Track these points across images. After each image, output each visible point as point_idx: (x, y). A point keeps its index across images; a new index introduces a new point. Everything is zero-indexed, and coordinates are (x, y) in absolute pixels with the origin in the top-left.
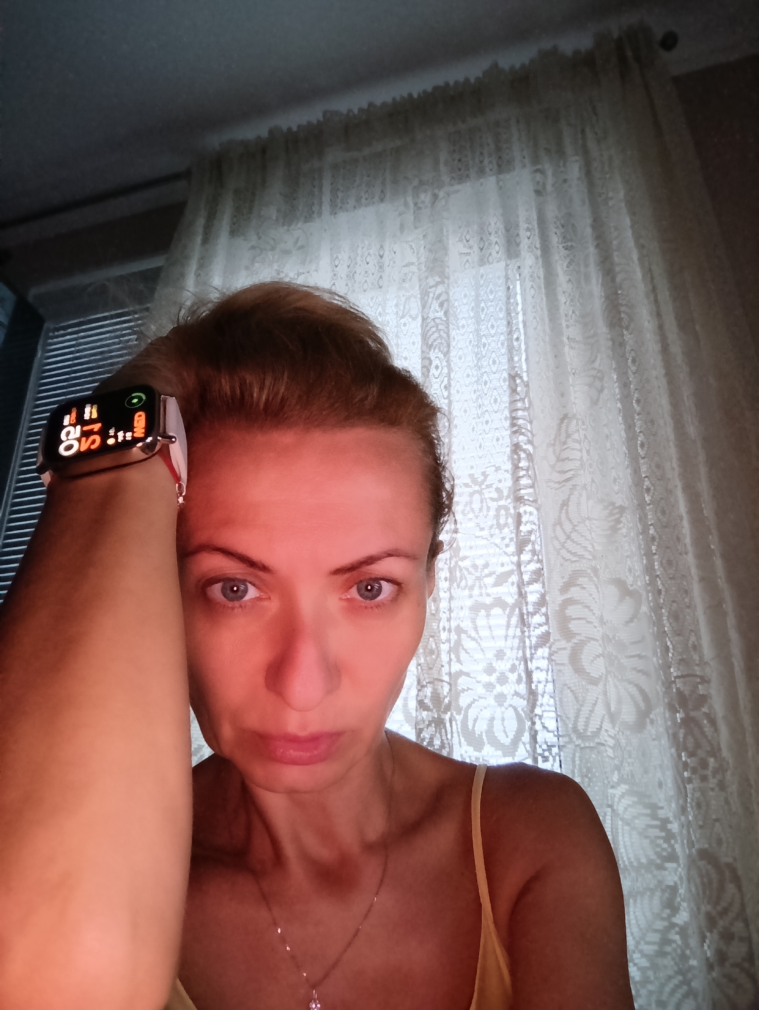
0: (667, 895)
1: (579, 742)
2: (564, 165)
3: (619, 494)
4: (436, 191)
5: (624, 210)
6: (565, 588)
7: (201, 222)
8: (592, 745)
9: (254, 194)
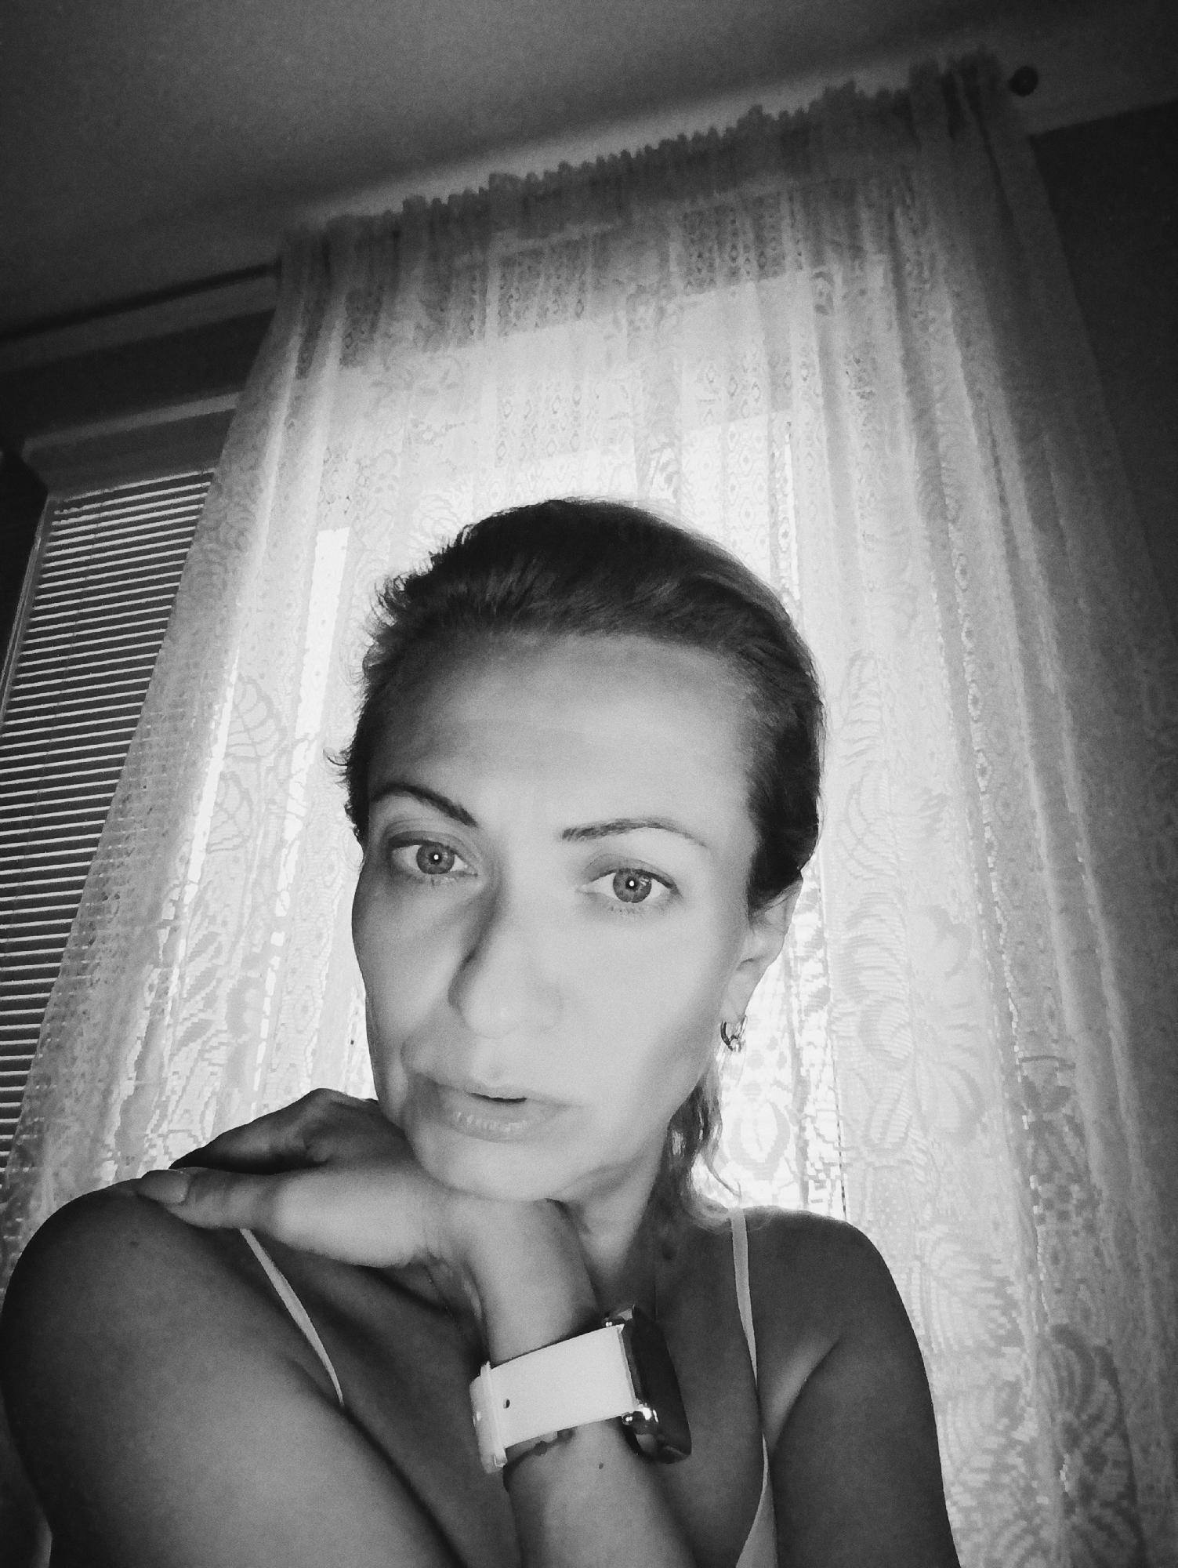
0: (1004, 1395)
1: (872, 1158)
2: (862, 269)
3: (938, 776)
4: (664, 303)
5: (953, 339)
6: (854, 921)
7: (295, 343)
8: (892, 1163)
9: (379, 301)
